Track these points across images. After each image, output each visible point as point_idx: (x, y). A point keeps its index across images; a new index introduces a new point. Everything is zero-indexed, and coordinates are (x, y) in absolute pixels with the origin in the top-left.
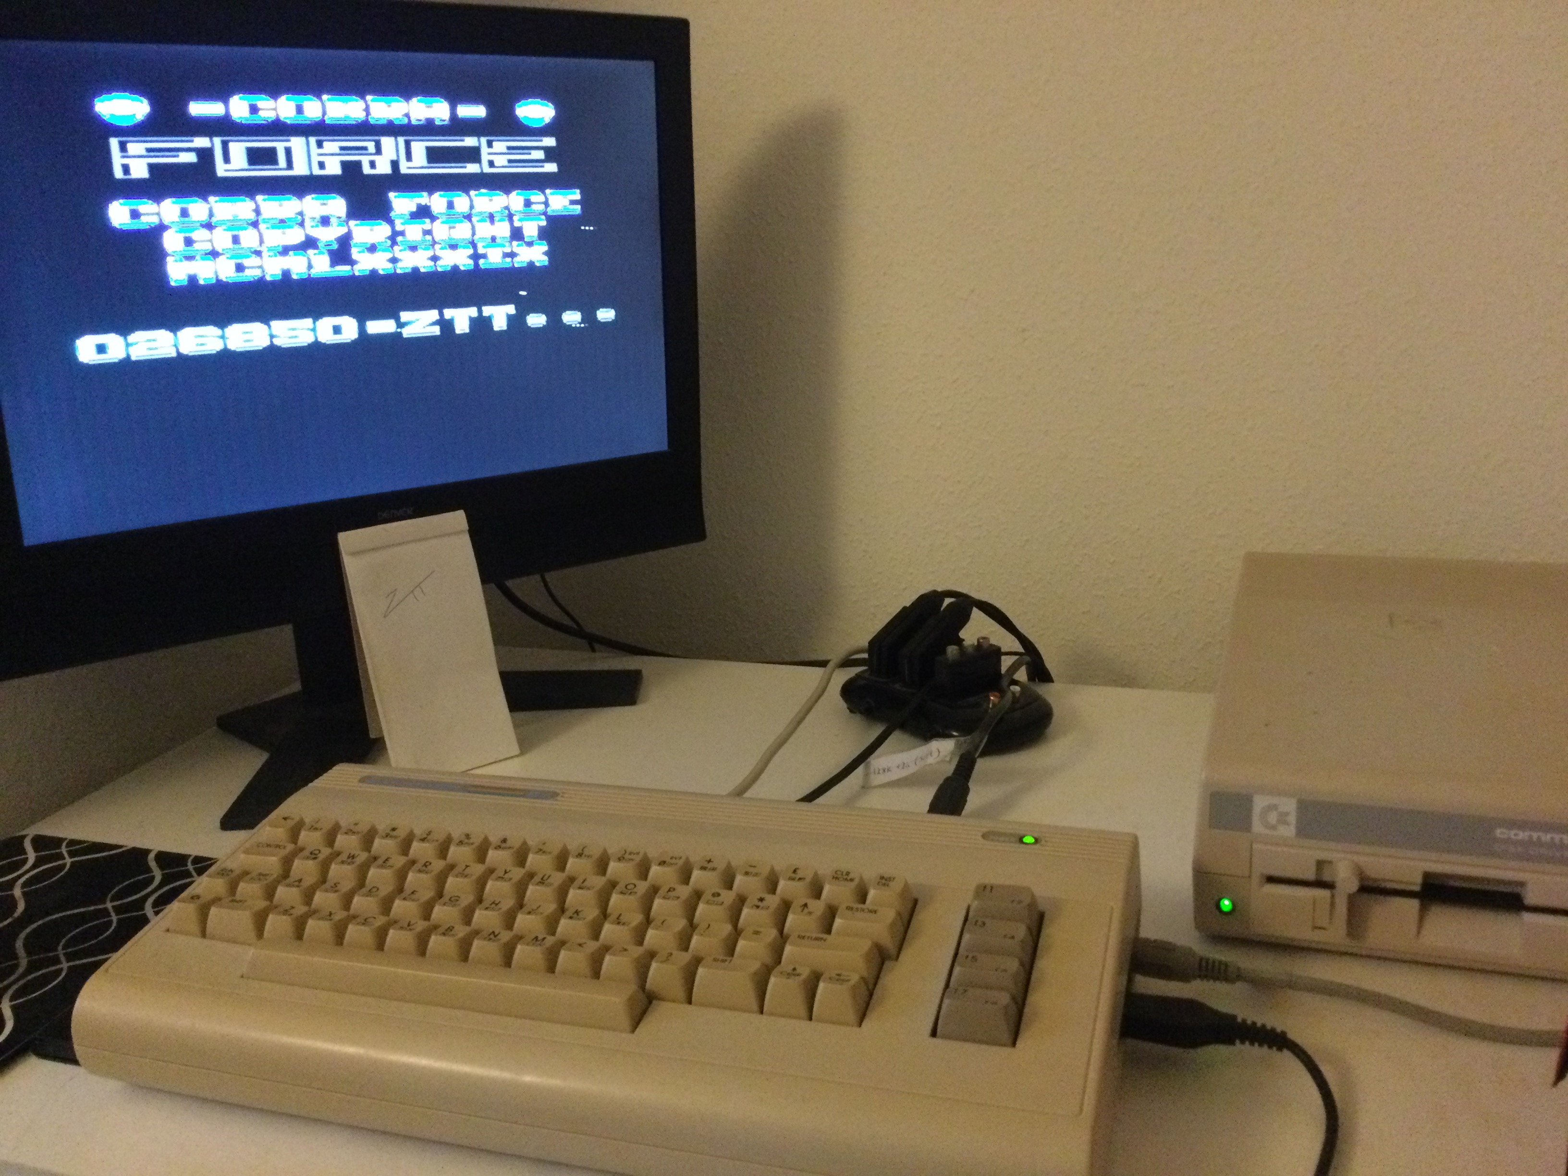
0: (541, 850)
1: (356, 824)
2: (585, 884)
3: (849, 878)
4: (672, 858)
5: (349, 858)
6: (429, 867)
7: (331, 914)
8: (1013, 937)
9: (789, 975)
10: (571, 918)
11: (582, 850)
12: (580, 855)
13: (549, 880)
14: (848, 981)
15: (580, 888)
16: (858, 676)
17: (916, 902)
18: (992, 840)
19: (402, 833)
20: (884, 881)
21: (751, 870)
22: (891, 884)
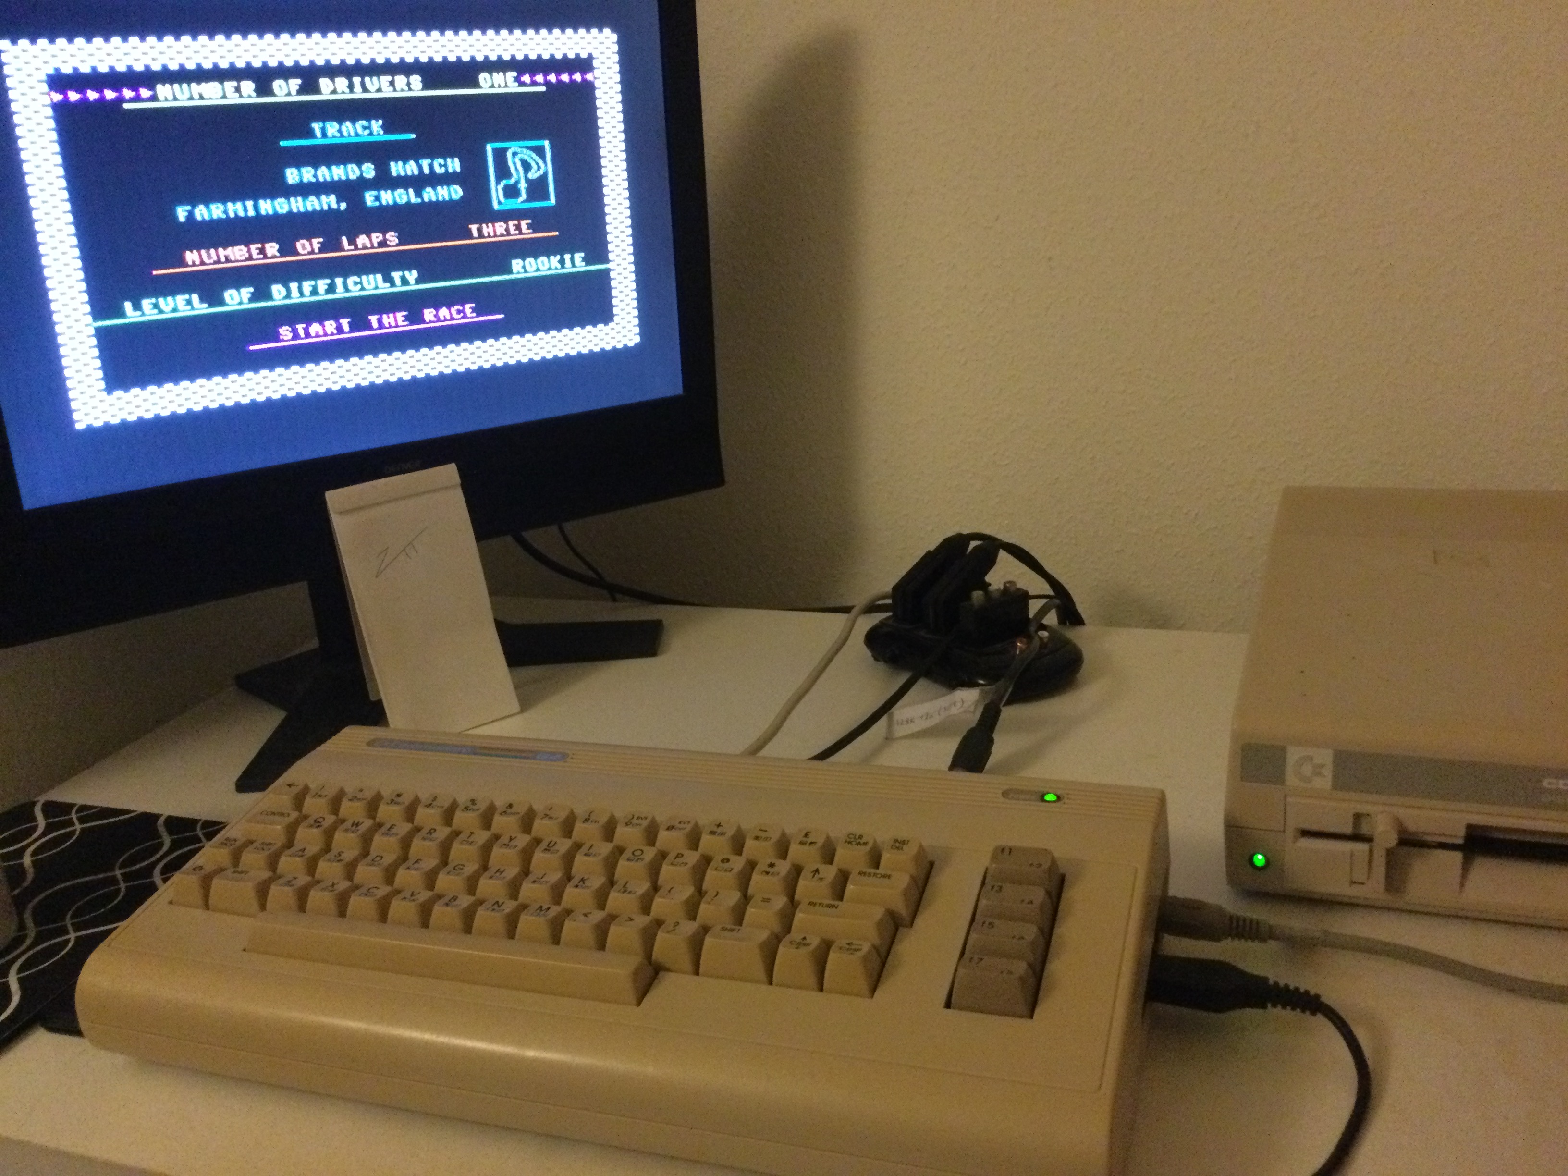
0: (546, 815)
1: (361, 790)
2: (591, 851)
3: (862, 841)
4: (680, 823)
5: (352, 826)
6: (434, 835)
7: (333, 885)
8: (1031, 902)
9: (799, 945)
10: (577, 886)
11: (589, 816)
12: (586, 820)
13: (554, 848)
14: (859, 950)
15: (586, 855)
16: (882, 624)
17: (932, 864)
18: (1013, 798)
19: (407, 800)
20: (897, 844)
21: (763, 834)
22: (905, 847)
